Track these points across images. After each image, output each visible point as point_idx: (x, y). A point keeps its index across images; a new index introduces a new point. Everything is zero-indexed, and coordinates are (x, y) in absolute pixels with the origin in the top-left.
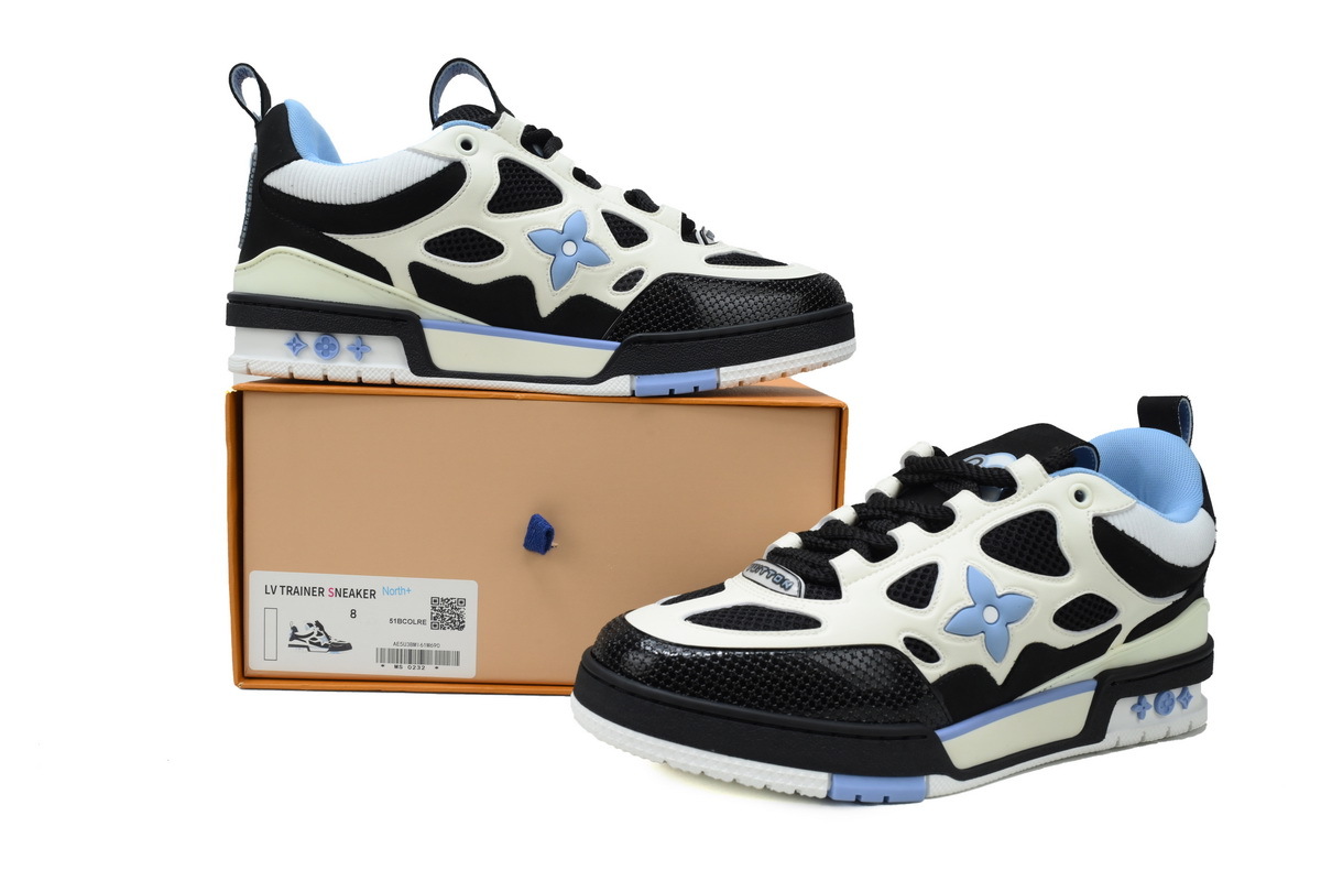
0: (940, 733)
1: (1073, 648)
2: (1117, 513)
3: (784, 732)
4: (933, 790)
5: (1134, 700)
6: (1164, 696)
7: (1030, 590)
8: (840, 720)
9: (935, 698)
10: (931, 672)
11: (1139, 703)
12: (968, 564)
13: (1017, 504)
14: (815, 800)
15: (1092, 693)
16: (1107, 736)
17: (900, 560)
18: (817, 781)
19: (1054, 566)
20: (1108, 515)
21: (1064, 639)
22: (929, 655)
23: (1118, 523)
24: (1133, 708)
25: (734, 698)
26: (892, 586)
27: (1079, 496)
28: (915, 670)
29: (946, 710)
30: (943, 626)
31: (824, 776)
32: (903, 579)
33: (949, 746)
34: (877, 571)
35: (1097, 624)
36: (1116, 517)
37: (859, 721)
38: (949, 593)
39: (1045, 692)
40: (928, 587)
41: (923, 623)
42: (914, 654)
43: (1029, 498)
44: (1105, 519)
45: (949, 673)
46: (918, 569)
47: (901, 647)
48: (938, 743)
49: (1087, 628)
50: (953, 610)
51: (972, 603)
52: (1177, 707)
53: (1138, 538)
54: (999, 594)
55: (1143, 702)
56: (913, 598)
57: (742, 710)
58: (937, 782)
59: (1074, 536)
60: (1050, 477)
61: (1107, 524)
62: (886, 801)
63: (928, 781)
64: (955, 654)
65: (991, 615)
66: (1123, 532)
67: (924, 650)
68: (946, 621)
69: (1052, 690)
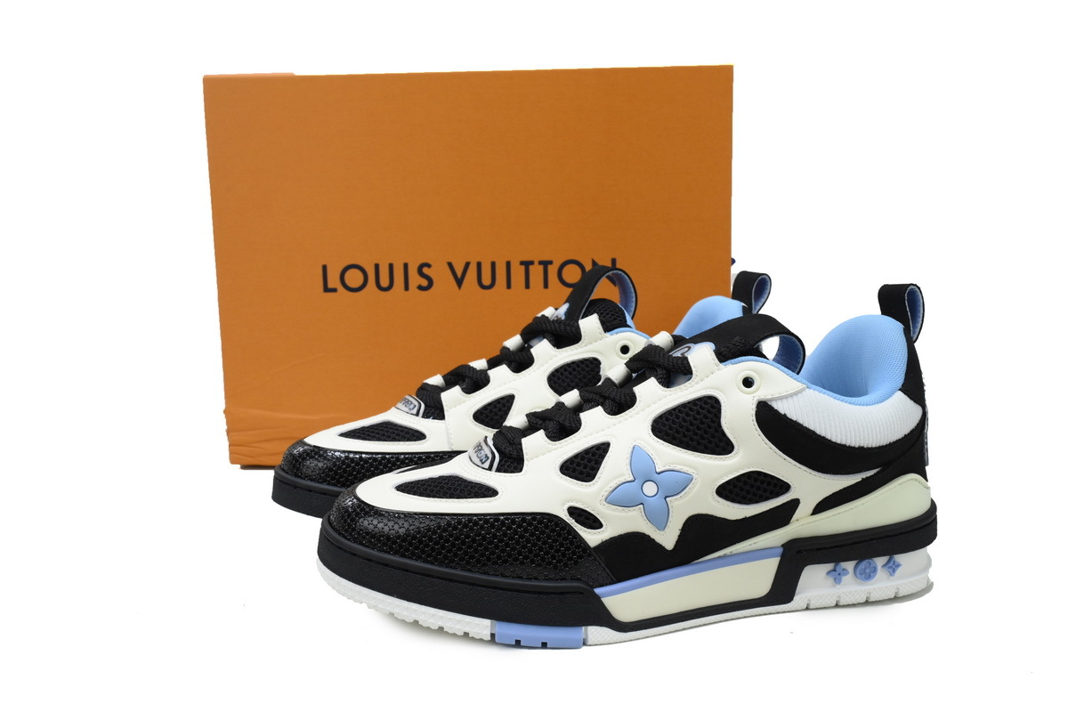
0: (598, 591)
1: (745, 519)
2: (781, 398)
3: (452, 584)
4: (590, 640)
5: (830, 566)
6: (865, 563)
7: (691, 467)
8: (503, 575)
9: (595, 559)
10: (592, 538)
11: (834, 570)
12: (635, 443)
13: (691, 390)
14: (481, 641)
15: (777, 560)
16: (795, 598)
17: (579, 439)
18: (482, 626)
19: (717, 446)
20: (772, 400)
21: (734, 511)
22: (592, 522)
23: (781, 407)
24: (828, 573)
25: (413, 554)
26: (566, 462)
27: (748, 383)
28: (576, 535)
29: (608, 571)
30: (604, 498)
31: (487, 622)
32: (576, 456)
33: (607, 601)
34: (556, 449)
35: (767, 499)
36: (779, 402)
37: (520, 578)
38: (613, 470)
39: (725, 556)
40: (596, 464)
41: (587, 495)
42: (576, 521)
43: (702, 384)
44: (769, 403)
45: (611, 538)
46: (592, 447)
47: (565, 516)
48: (598, 599)
49: (757, 502)
50: (614, 485)
51: (631, 478)
52: (881, 574)
53: (801, 421)
54: (658, 470)
55: (838, 569)
56: (581, 473)
57: (419, 564)
58: (595, 632)
59: (738, 418)
60: (722, 365)
61: (771, 408)
62: (544, 646)
63: (586, 631)
64: (617, 523)
65: (650, 489)
66: (785, 415)
67: (587, 518)
68: (607, 493)
69: (732, 555)
